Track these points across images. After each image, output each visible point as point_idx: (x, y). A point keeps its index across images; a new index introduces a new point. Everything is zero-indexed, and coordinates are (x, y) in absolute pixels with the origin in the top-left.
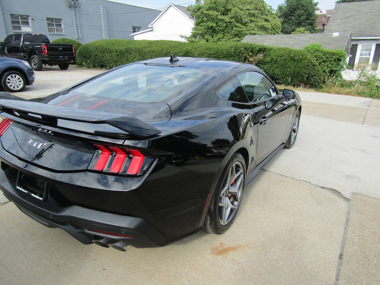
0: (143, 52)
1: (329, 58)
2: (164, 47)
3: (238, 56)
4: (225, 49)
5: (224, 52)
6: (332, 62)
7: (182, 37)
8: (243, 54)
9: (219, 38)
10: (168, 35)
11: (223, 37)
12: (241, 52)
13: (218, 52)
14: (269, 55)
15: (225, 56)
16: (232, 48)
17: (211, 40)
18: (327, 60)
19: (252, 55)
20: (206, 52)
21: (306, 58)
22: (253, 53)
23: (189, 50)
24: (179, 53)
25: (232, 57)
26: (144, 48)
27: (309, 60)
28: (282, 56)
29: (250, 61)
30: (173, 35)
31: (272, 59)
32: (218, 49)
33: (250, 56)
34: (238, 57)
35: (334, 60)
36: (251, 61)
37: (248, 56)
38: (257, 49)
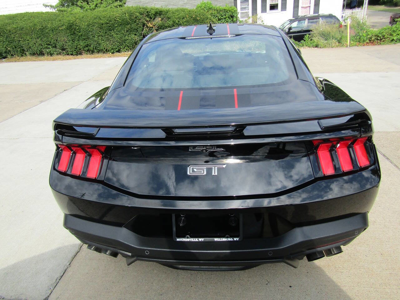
0: (7, 31)
1: (223, 15)
2: (36, 20)
3: (135, 22)
4: (118, 16)
5: (118, 19)
6: (227, 19)
7: (46, 6)
8: (140, 20)
9: (97, 5)
10: (21, 6)
11: (101, 3)
12: (137, 18)
13: (110, 21)
14: (169, 18)
15: (120, 25)
16: (126, 14)
17: (87, 7)
18: (222, 18)
19: (149, 20)
20: (95, 22)
21: (208, 17)
22: (151, 18)
23: (72, 22)
24: (60, 27)
25: (128, 24)
26: (6, 25)
27: (210, 19)
28: (183, 18)
29: (149, 27)
30: (28, 5)
31: (174, 22)
32: (110, 17)
33: (147, 21)
34: (135, 24)
35: (228, 17)
36: (151, 27)
37: (146, 22)
38: (153, 12)
